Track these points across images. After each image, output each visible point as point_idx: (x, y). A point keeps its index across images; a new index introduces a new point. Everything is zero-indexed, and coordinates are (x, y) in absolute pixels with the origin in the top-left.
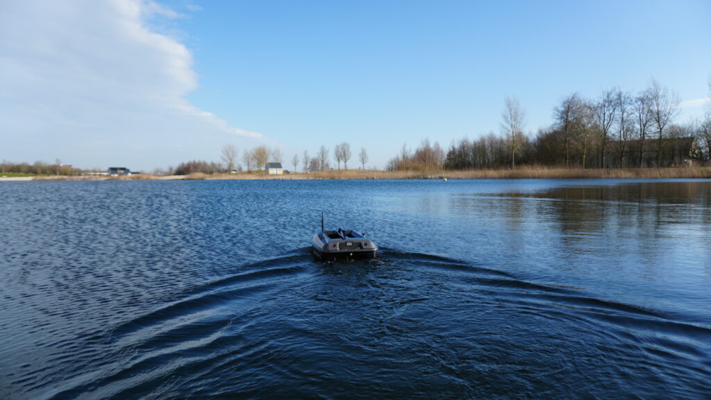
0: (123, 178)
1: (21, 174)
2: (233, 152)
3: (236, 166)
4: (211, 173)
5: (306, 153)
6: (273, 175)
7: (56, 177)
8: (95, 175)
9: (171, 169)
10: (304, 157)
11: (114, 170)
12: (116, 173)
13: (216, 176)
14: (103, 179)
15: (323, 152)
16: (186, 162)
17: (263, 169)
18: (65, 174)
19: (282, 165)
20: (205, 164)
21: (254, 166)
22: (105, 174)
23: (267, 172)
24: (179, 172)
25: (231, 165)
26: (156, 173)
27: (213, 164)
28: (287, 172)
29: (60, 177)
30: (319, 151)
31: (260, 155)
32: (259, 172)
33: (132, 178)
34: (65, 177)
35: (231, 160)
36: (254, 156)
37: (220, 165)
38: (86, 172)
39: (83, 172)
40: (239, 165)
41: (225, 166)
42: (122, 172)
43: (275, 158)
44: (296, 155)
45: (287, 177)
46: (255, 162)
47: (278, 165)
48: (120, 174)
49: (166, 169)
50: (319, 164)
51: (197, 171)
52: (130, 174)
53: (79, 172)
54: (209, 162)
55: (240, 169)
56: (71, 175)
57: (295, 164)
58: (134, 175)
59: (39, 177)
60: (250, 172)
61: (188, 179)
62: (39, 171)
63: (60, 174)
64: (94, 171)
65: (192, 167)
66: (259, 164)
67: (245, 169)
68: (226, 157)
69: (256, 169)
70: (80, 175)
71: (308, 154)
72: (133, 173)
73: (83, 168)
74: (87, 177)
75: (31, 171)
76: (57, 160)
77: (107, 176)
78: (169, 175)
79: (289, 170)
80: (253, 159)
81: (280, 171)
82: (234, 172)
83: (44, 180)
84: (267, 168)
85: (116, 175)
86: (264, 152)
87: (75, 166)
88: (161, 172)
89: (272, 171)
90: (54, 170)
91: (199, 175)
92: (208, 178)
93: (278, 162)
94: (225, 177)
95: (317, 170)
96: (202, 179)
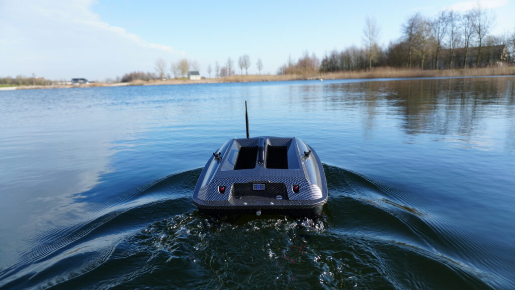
0: (83, 86)
1: (7, 85)
2: (163, 64)
3: (166, 75)
4: (148, 80)
5: (217, 63)
6: (193, 81)
7: (34, 87)
8: (62, 84)
9: (118, 78)
10: (215, 66)
11: (76, 80)
12: (78, 82)
14: (68, 87)
15: (229, 62)
16: (129, 73)
17: (186, 76)
18: (40, 84)
19: (200, 73)
20: (143, 74)
21: (179, 74)
22: (70, 83)
23: (189, 78)
24: (124, 81)
25: (162, 74)
26: (107, 81)
27: (149, 74)
28: (203, 78)
29: (36, 86)
30: (226, 62)
31: (183, 66)
32: (183, 79)
33: (90, 86)
34: (40, 86)
35: (162, 70)
36: (179, 66)
37: (154, 74)
38: (56, 82)
39: (53, 82)
40: (168, 74)
41: (158, 75)
42: (82, 81)
43: (194, 68)
44: (210, 65)
45: (204, 82)
46: (180, 72)
47: (196, 73)
48: (81, 83)
49: (114, 79)
50: (227, 72)
51: (137, 79)
52: (87, 83)
53: (50, 83)
54: (145, 72)
55: (169, 77)
56: (44, 85)
57: (210, 72)
58: (91, 84)
59: (21, 87)
60: (176, 79)
61: (131, 85)
62: (21, 82)
63: (37, 84)
64: (61, 82)
65: (133, 76)
66: (183, 73)
67: (173, 76)
68: (157, 68)
69: (181, 76)
70: (51, 84)
71: (219, 64)
72: (90, 82)
73: (52, 80)
74: (56, 86)
75: (15, 82)
76: (33, 74)
77: (71, 85)
78: (117, 82)
79: (205, 77)
80: (178, 69)
81: (198, 78)
82: (165, 79)
83: (24, 89)
84: (189, 75)
85: (77, 84)
86: (186, 63)
88: (111, 81)
89: (193, 77)
90: (31, 82)
91: (139, 82)
92: (146, 84)
93: (197, 70)
94: (158, 83)
95: (226, 76)
96: (141, 85)
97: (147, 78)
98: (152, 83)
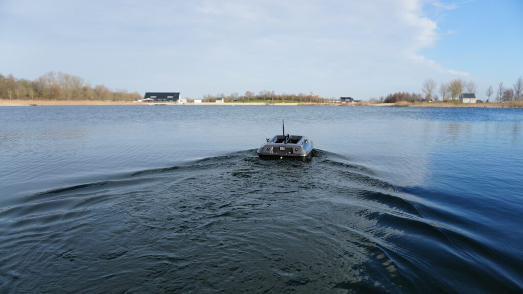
0: (349, 104)
1: (291, 101)
2: (432, 85)
3: (433, 96)
4: (413, 101)
5: (501, 85)
6: (467, 104)
7: (310, 103)
8: (332, 102)
9: (382, 99)
10: (499, 88)
11: (343, 99)
12: (345, 101)
13: (417, 104)
14: (337, 105)
15: (520, 84)
16: (393, 93)
17: (457, 98)
18: (315, 102)
19: (476, 95)
20: (408, 94)
21: (448, 97)
22: (338, 101)
23: (461, 101)
24: (388, 101)
25: (429, 96)
26: (372, 101)
27: (414, 95)
28: (479, 102)
29: (312, 103)
30: (515, 83)
31: (455, 88)
32: (454, 101)
33: (356, 105)
34: (315, 103)
35: (430, 92)
36: (450, 88)
37: (419, 95)
38: (327, 100)
39: (325, 100)
40: (436, 95)
41: (424, 96)
42: (349, 100)
43: (469, 90)
44: (491, 87)
45: (480, 106)
46: (450, 93)
47: (472, 96)
48: (347, 102)
49: (378, 99)
50: (513, 95)
51: (401, 100)
52: (353, 102)
53: (322, 100)
54: (411, 93)
55: (436, 99)
56: (318, 102)
57: (489, 95)
58: (356, 103)
59: (301, 103)
60: (445, 101)
61: (396, 106)
62: (301, 99)
63: (312, 102)
64: (332, 100)
65: (397, 97)
66: (454, 95)
67: (441, 98)
68: (426, 89)
69: (451, 99)
70: (323, 102)
71: (503, 86)
72: (355, 101)
73: (325, 98)
74: (327, 103)
75: (297, 99)
76: (311, 93)
77: (339, 103)
78: (380, 102)
79: (482, 100)
80: (448, 91)
81: (473, 101)
82: (430, 101)
83: (303, 105)
84: (461, 98)
85: (344, 103)
86: (459, 85)
87: (321, 96)
88: (375, 101)
89: (466, 101)
90: (309, 99)
91: (404, 103)
92: (411, 105)
93: (472, 93)
94: (424, 105)
95: (511, 100)
96: (406, 106)
97: (413, 99)
98: (417, 105)
